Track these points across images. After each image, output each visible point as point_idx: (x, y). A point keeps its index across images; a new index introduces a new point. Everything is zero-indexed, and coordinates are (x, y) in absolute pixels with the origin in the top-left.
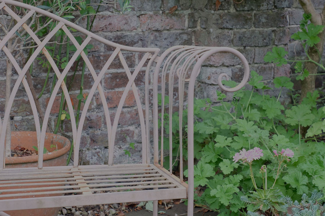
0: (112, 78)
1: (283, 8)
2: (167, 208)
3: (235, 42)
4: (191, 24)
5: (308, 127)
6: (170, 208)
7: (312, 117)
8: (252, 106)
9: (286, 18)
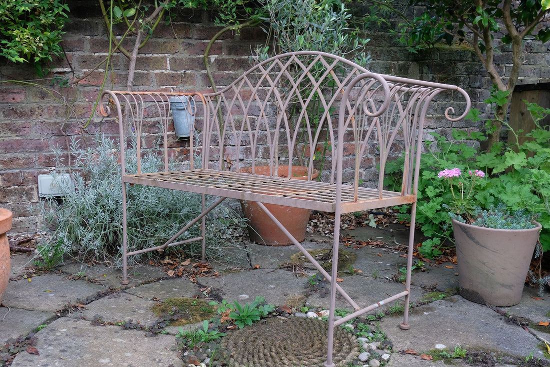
0: (348, 134)
1: (476, 87)
2: (384, 226)
3: (438, 110)
4: (406, 97)
5: (493, 168)
6: (387, 226)
7: (497, 161)
8: (451, 152)
9: (477, 95)
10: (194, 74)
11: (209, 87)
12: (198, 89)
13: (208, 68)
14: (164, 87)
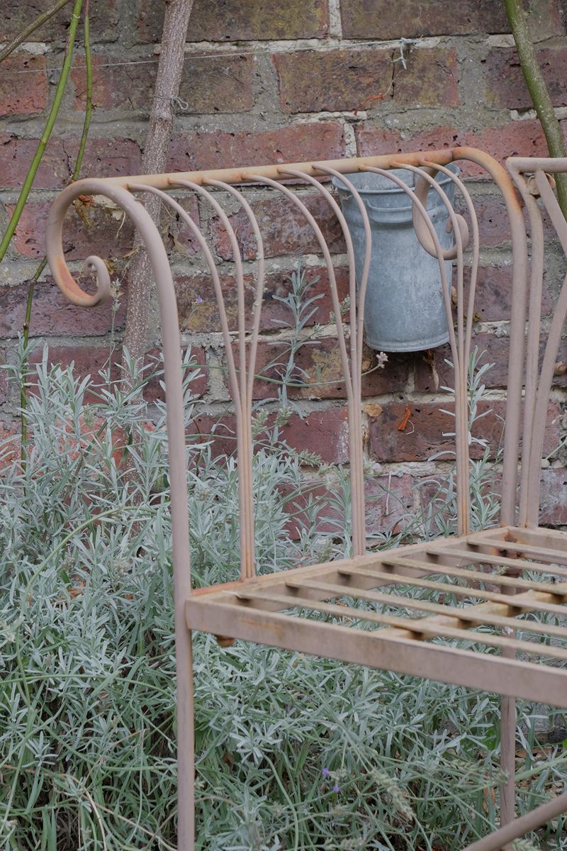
10: (452, 54)
11: (521, 112)
12: (469, 122)
13: (520, 29)
14: (315, 119)
